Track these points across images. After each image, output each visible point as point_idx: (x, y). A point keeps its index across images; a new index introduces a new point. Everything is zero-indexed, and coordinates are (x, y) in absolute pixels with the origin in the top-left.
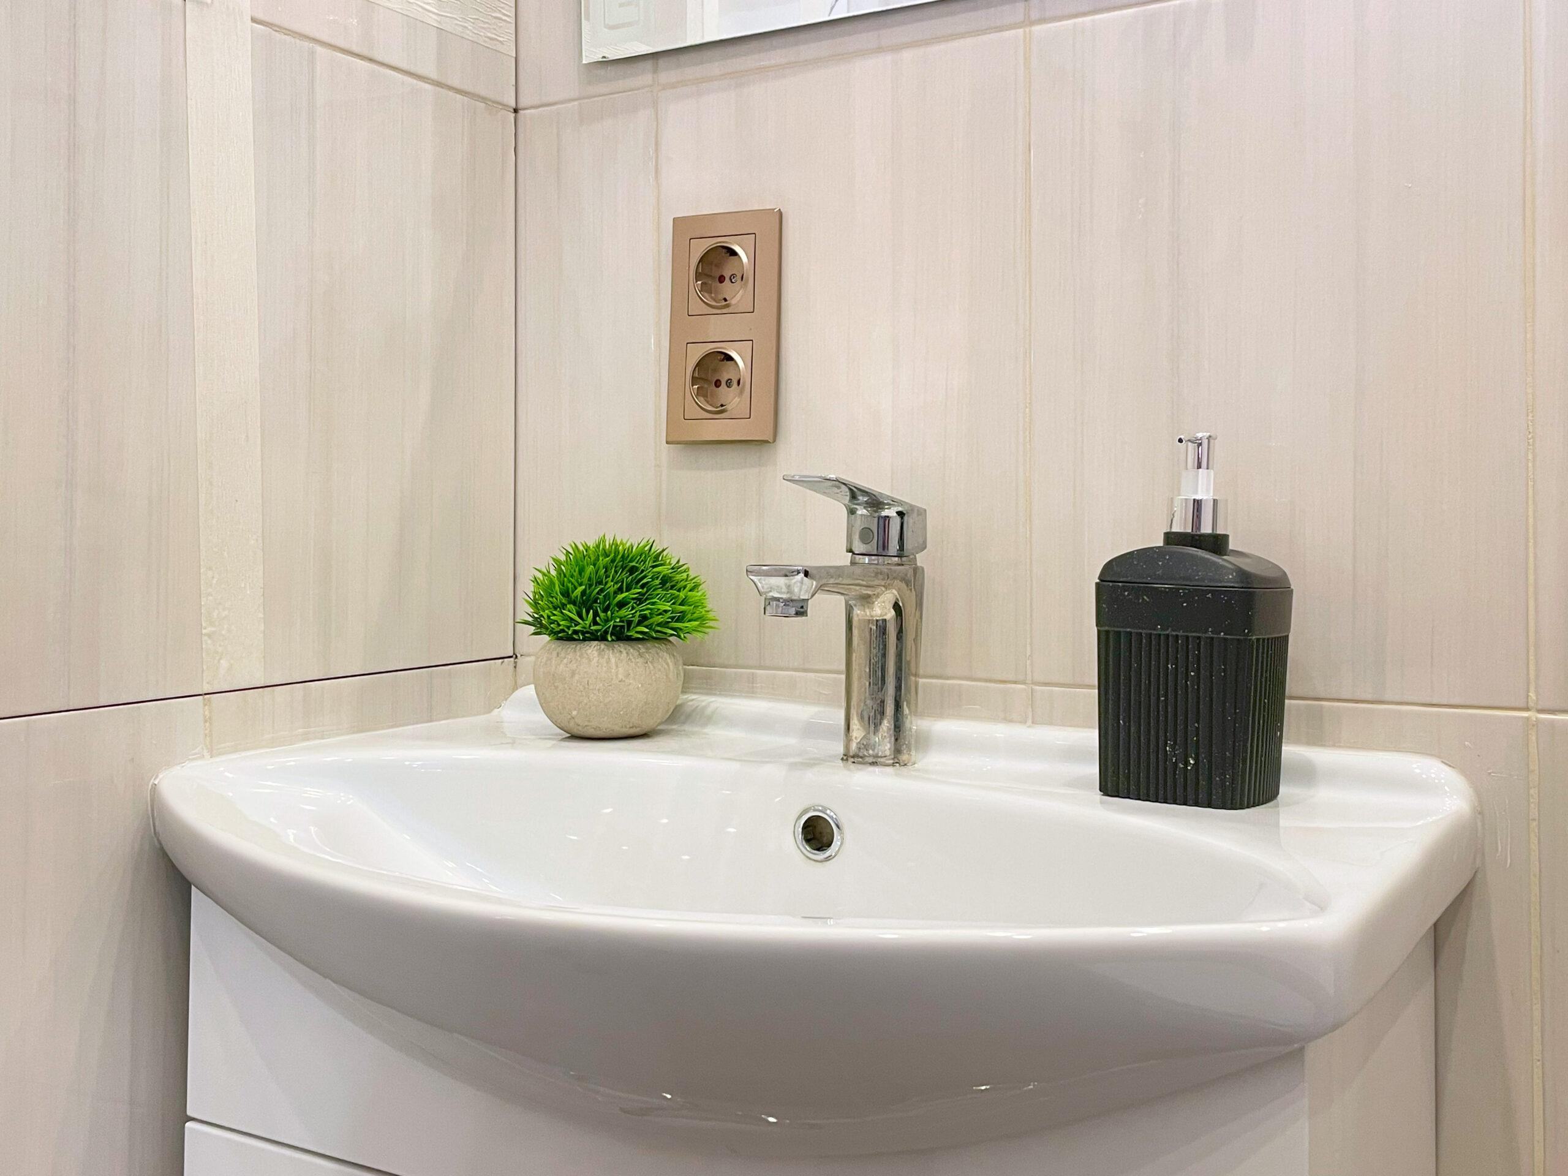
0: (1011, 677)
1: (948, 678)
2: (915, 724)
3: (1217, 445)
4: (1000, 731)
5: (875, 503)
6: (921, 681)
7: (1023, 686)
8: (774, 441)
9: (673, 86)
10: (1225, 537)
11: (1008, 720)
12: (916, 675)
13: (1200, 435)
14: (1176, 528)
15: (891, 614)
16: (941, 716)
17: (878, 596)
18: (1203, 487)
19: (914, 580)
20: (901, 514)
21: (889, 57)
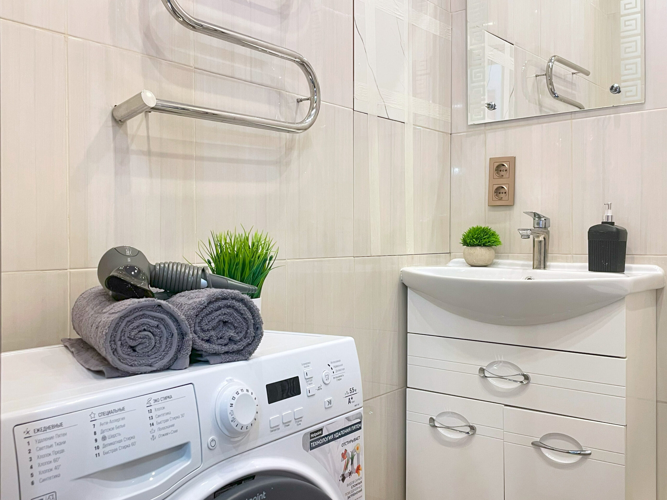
0: (568, 253)
1: (554, 254)
2: (548, 264)
3: (612, 205)
4: (566, 264)
5: (540, 217)
6: (549, 255)
7: (570, 255)
8: (514, 205)
9: (489, 130)
10: (614, 222)
11: (567, 262)
12: (548, 254)
13: (609, 203)
14: (604, 221)
15: (543, 239)
16: (552, 262)
17: (541, 236)
18: (609, 213)
19: (548, 233)
20: (545, 219)
21: (540, 125)
